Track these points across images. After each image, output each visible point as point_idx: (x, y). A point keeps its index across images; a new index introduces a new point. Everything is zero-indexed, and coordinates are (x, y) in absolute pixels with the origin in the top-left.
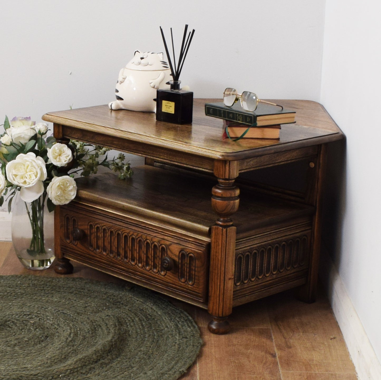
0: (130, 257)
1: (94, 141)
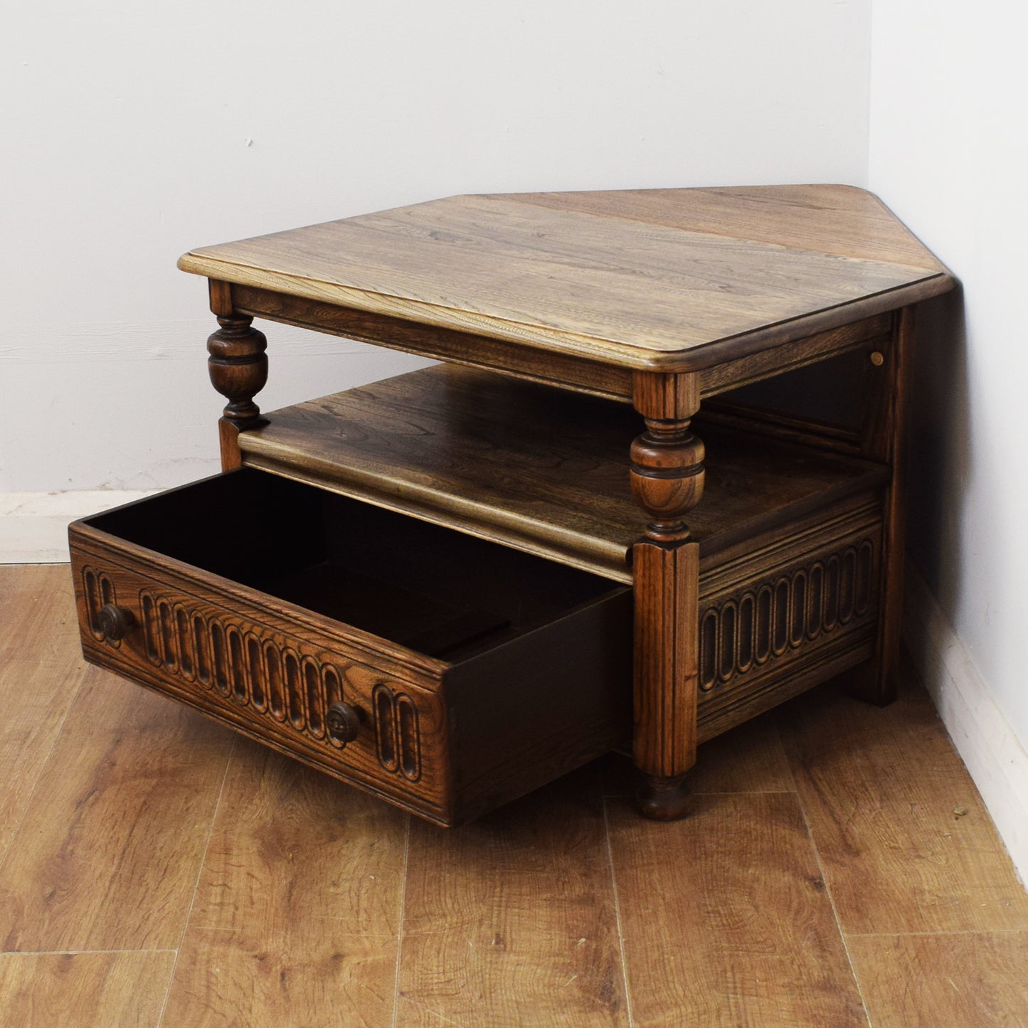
0: (251, 691)
1: (313, 320)
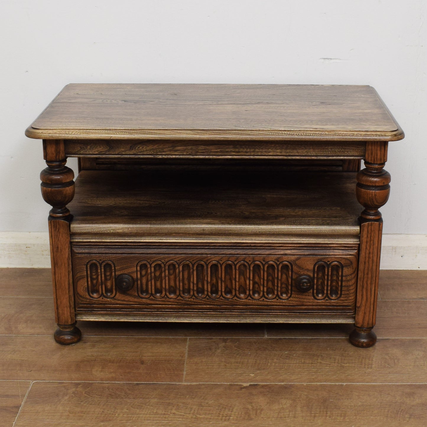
1: (135, 152)
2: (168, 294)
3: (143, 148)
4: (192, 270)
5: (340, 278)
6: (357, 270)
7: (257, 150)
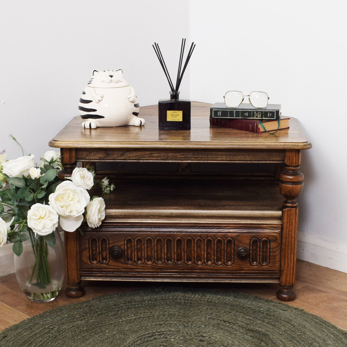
0: (186, 258)
1: (124, 158)
2: (146, 261)
3: (130, 155)
4: (163, 244)
5: (268, 250)
6: (280, 244)
7: (209, 156)
